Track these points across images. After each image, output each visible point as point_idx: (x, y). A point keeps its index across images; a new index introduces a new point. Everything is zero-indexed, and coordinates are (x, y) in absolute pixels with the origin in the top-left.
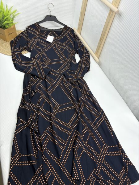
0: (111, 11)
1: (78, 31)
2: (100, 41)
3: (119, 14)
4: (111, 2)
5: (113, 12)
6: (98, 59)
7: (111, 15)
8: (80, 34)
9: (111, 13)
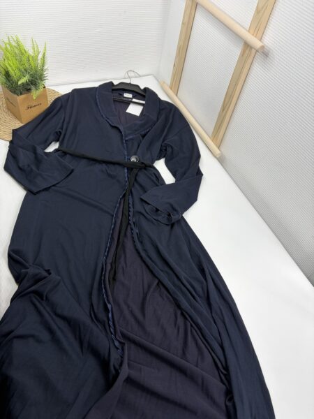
0: (247, 46)
1: (171, 89)
2: (223, 110)
3: (265, 53)
4: (248, 27)
5: (251, 48)
6: (219, 148)
7: (245, 55)
8: (177, 95)
9: (247, 52)
